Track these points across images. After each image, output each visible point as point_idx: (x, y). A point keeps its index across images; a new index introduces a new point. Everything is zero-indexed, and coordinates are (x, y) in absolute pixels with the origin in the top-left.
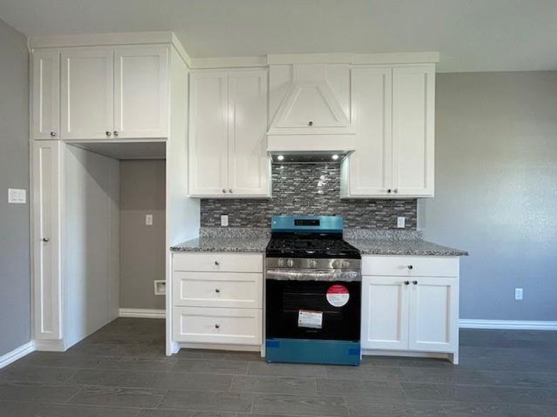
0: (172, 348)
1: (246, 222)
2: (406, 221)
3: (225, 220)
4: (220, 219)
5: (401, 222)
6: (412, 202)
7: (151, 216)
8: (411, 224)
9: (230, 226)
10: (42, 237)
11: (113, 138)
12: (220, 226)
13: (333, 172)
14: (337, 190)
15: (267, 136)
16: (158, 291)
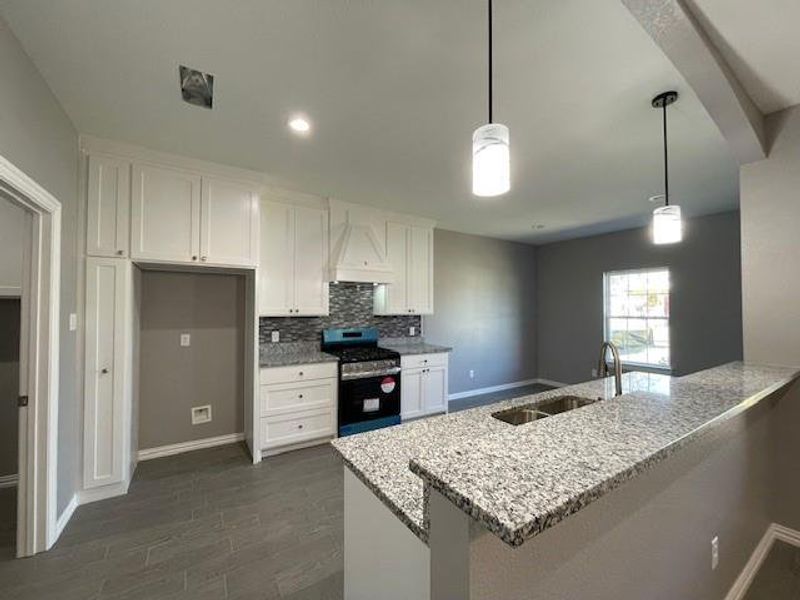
0: (258, 457)
1: (296, 337)
2: (416, 330)
3: (276, 336)
4: (270, 335)
5: (412, 331)
6: (419, 317)
7: (188, 336)
8: (418, 332)
9: (280, 341)
10: (98, 368)
11: (198, 262)
12: (270, 341)
13: (368, 293)
14: (371, 308)
15: (335, 269)
16: (196, 420)
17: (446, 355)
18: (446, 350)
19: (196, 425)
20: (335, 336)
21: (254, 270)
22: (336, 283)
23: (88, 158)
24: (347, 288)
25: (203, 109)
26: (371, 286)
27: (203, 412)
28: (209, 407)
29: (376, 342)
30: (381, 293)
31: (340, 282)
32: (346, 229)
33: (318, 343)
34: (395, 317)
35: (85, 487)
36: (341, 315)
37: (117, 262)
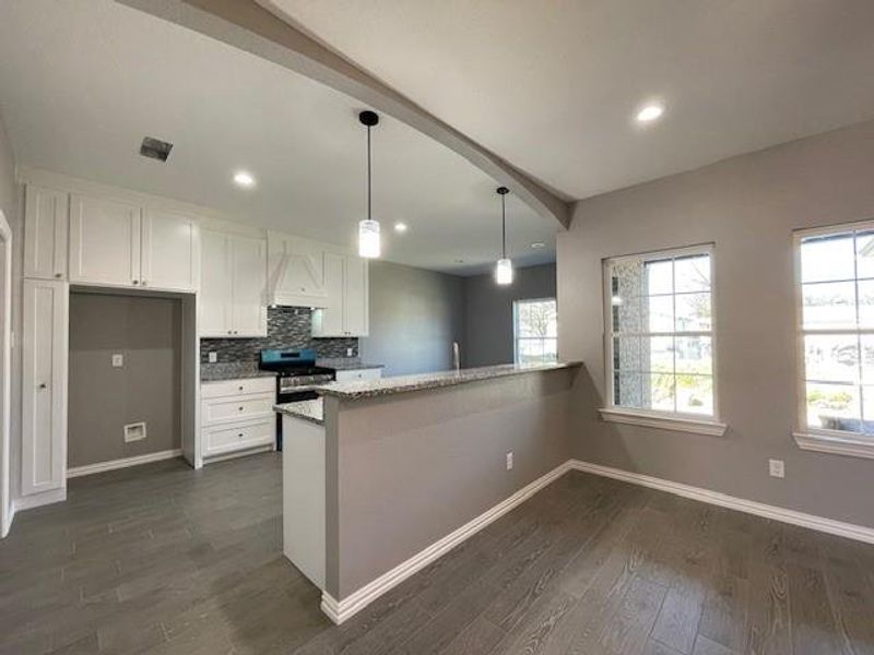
1: (234, 358)
2: (353, 351)
3: (213, 357)
4: (207, 356)
5: (350, 352)
6: (356, 339)
7: (120, 357)
8: (355, 352)
9: (218, 362)
10: (37, 383)
11: (138, 287)
12: (207, 362)
13: (305, 316)
14: (310, 331)
15: (273, 294)
16: (129, 437)
17: (379, 370)
18: (378, 367)
19: (129, 443)
20: (274, 356)
21: (194, 295)
22: (274, 306)
23: (25, 186)
24: (285, 312)
25: (157, 162)
26: (308, 311)
27: (137, 430)
28: (143, 424)
29: (313, 363)
30: (318, 317)
31: (278, 306)
32: (285, 258)
33: (256, 364)
34: (333, 339)
35: (24, 494)
36: (280, 337)
37: (55, 284)
